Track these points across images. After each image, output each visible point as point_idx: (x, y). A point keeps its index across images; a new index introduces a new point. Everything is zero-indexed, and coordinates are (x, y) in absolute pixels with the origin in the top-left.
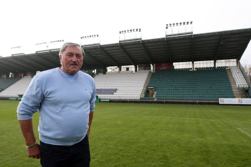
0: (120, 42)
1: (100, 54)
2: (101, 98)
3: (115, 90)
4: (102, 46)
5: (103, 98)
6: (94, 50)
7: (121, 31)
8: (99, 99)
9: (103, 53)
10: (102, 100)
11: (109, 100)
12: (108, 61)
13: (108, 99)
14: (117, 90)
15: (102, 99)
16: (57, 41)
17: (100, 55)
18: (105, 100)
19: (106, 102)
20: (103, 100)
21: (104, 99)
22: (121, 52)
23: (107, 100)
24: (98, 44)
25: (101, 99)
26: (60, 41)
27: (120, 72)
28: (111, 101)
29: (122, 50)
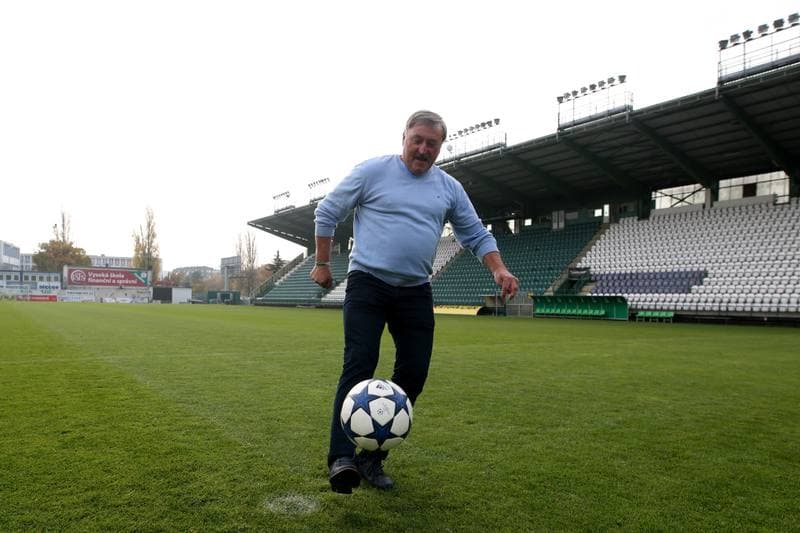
0: (721, 82)
1: (631, 145)
2: (639, 307)
3: (699, 277)
4: (641, 112)
5: (645, 307)
6: (606, 136)
7: (728, 38)
8: (631, 309)
9: (644, 138)
10: (641, 314)
11: (671, 314)
12: (660, 168)
13: (668, 310)
14: (706, 274)
15: (642, 309)
16: (478, 126)
17: (627, 150)
18: (656, 314)
19: (661, 319)
20: (649, 314)
21: (649, 310)
22: (728, 122)
23: (663, 314)
24: (624, 110)
25: (637, 310)
26: (487, 126)
27: (712, 205)
28: (681, 318)
29: (729, 116)
